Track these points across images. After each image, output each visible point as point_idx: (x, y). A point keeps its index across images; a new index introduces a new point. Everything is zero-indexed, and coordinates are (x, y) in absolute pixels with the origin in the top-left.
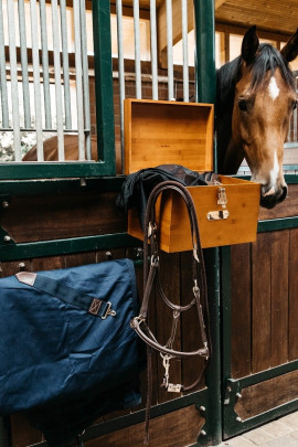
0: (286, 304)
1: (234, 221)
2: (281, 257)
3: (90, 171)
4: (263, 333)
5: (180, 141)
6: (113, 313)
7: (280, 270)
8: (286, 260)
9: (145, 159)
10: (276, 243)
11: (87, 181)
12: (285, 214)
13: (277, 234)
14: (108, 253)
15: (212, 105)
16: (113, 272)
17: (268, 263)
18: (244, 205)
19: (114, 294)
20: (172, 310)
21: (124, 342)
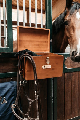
0: (77, 96)
1: (53, 69)
2: (75, 81)
3: (3, 50)
4: (69, 106)
5: (38, 41)
6: (6, 102)
7: (75, 85)
8: (77, 82)
9: (25, 47)
10: (73, 76)
11: (2, 54)
12: (77, 67)
13: (74, 73)
14: (11, 79)
15: (50, 30)
16: (8, 86)
17: (71, 83)
18: (57, 64)
19: (7, 94)
20: (29, 101)
21: (9, 113)
